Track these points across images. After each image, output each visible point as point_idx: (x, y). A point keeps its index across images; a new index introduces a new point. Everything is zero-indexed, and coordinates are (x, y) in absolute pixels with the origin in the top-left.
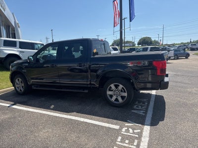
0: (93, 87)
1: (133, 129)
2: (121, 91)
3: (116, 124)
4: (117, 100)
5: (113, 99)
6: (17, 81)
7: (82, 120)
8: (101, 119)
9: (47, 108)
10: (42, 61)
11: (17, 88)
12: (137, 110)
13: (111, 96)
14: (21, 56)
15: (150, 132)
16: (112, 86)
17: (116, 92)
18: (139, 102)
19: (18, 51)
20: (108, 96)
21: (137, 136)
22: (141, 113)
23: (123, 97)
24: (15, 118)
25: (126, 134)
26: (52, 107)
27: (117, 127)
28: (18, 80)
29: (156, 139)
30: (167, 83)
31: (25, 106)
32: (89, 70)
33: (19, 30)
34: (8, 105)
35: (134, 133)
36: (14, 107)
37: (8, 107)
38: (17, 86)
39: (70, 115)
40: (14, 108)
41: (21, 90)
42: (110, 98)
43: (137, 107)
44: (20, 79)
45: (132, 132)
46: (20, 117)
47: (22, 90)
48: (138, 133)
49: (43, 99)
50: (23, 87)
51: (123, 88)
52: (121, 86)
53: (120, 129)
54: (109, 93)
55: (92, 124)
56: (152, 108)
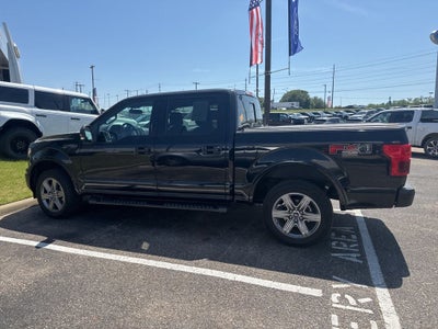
0: (238, 201)
1: (356, 297)
2: (307, 210)
3: (311, 285)
4: (295, 230)
5: (287, 228)
6: (45, 184)
7: (230, 276)
8: (273, 273)
9: (135, 249)
10: (109, 139)
11: (45, 202)
12: (341, 251)
13: (282, 222)
14: (38, 124)
15: (394, 302)
16: (286, 199)
17: (292, 214)
18: (339, 234)
19: (32, 113)
20: (275, 222)
21: (370, 312)
22: (353, 258)
23: (310, 225)
24: (65, 274)
25: (343, 307)
26: (145, 246)
27: (317, 293)
28: (50, 183)
29: (415, 319)
30: (412, 193)
31: (77, 245)
32: (231, 163)
33: (19, 62)
34: (35, 244)
35: (360, 305)
36: (50, 246)
37: (37, 247)
38: (44, 197)
39: (197, 265)
40: (53, 251)
41: (55, 207)
42: (279, 226)
43: (337, 245)
44: (54, 182)
45: (355, 304)
46: (77, 272)
47: (60, 206)
48: (368, 306)
49: (114, 227)
50: (60, 199)
51: (311, 204)
52: (307, 200)
53: (327, 296)
54: (276, 214)
55: (257, 286)
56: (372, 247)
